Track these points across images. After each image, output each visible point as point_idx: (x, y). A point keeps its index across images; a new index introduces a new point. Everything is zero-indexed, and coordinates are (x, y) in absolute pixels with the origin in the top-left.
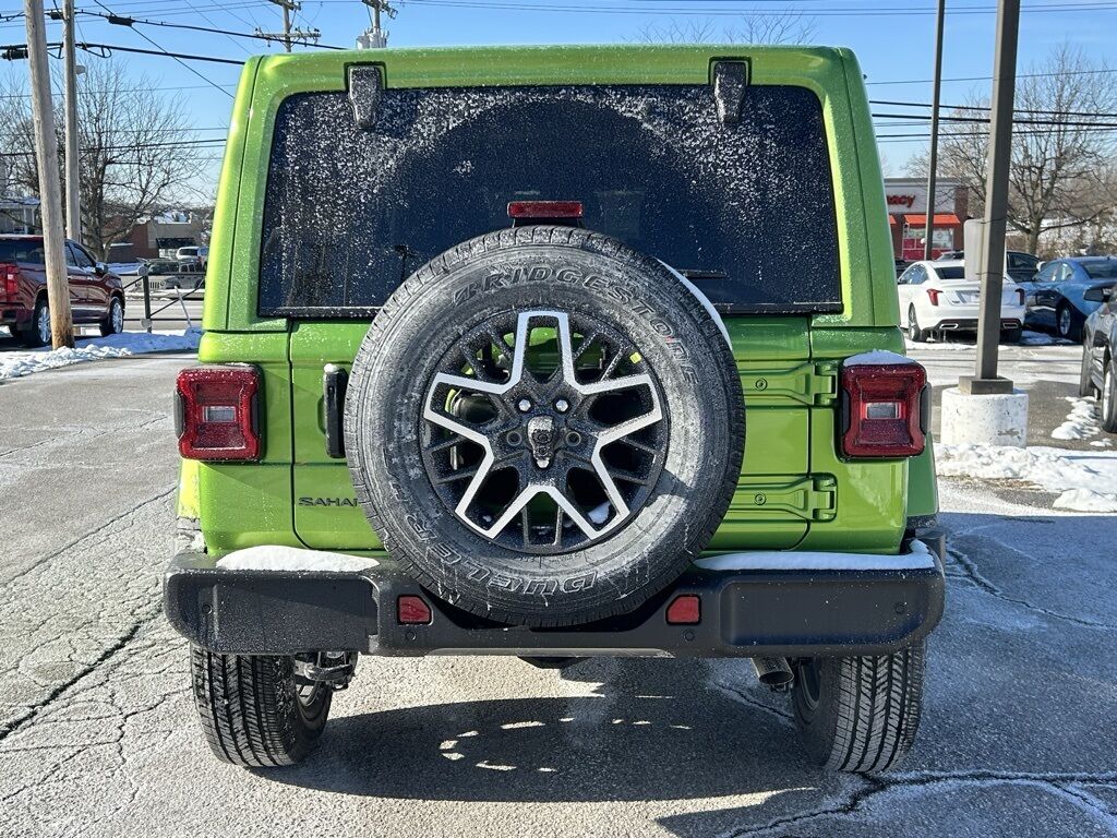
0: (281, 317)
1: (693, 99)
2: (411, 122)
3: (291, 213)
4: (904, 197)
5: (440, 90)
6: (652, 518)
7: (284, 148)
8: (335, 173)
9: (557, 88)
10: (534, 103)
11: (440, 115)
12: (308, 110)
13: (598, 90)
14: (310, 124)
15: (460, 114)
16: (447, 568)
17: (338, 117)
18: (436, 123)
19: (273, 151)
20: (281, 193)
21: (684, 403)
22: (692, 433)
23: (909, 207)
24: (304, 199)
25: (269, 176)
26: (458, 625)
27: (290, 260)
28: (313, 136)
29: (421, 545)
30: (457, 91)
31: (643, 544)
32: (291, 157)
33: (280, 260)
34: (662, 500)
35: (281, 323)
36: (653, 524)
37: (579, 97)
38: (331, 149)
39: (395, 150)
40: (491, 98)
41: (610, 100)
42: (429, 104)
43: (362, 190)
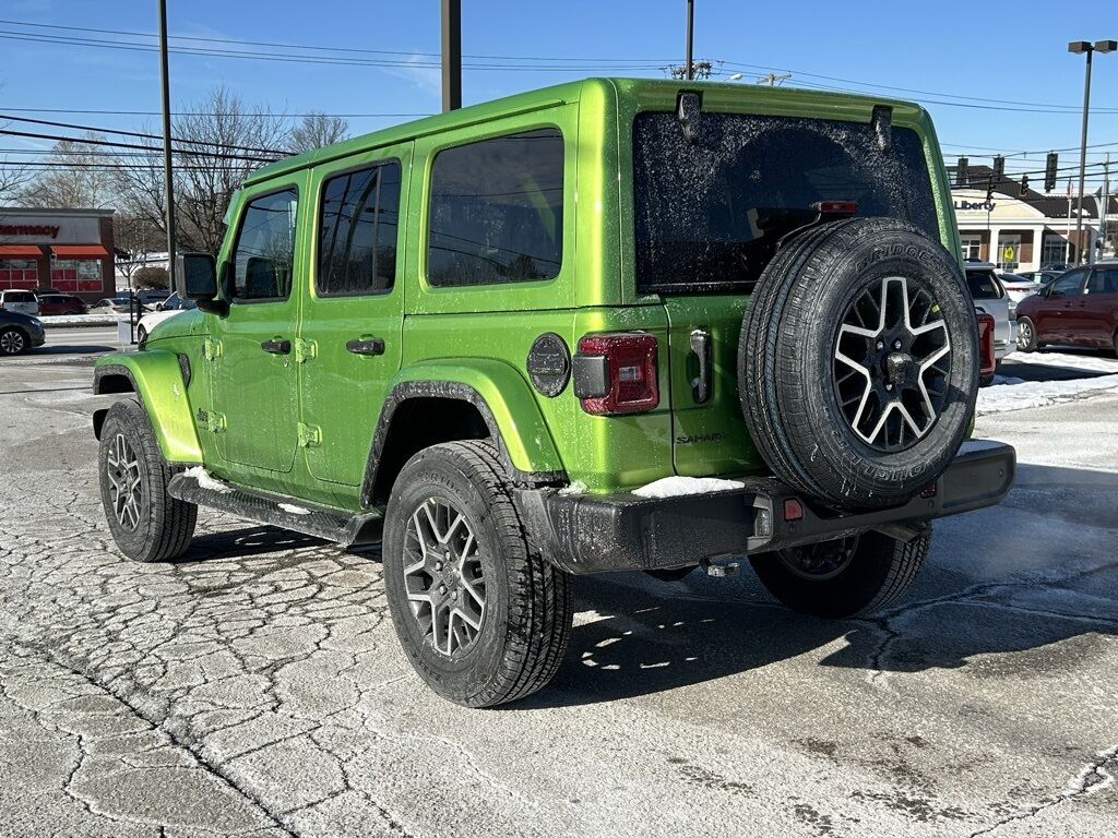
0: (654, 293)
1: (865, 133)
2: (720, 139)
3: (653, 208)
4: (47, 227)
5: (733, 116)
6: (948, 419)
7: (642, 156)
8: (678, 176)
9: (797, 120)
10: (787, 130)
11: (736, 134)
12: (653, 125)
13: (819, 122)
14: (656, 137)
15: (747, 135)
16: (854, 468)
17: (673, 133)
18: (735, 140)
19: (635, 156)
20: (646, 192)
21: (963, 338)
22: (967, 359)
23: (54, 237)
24: (661, 198)
25: (635, 178)
26: (820, 517)
27: (656, 247)
28: (660, 147)
29: (840, 453)
30: (744, 117)
31: (947, 437)
32: (648, 163)
33: (649, 248)
34: (953, 406)
35: (655, 297)
36: (950, 423)
37: (810, 127)
38: (673, 158)
39: (713, 160)
40: (763, 124)
41: (826, 131)
42: (728, 126)
43: (697, 191)
